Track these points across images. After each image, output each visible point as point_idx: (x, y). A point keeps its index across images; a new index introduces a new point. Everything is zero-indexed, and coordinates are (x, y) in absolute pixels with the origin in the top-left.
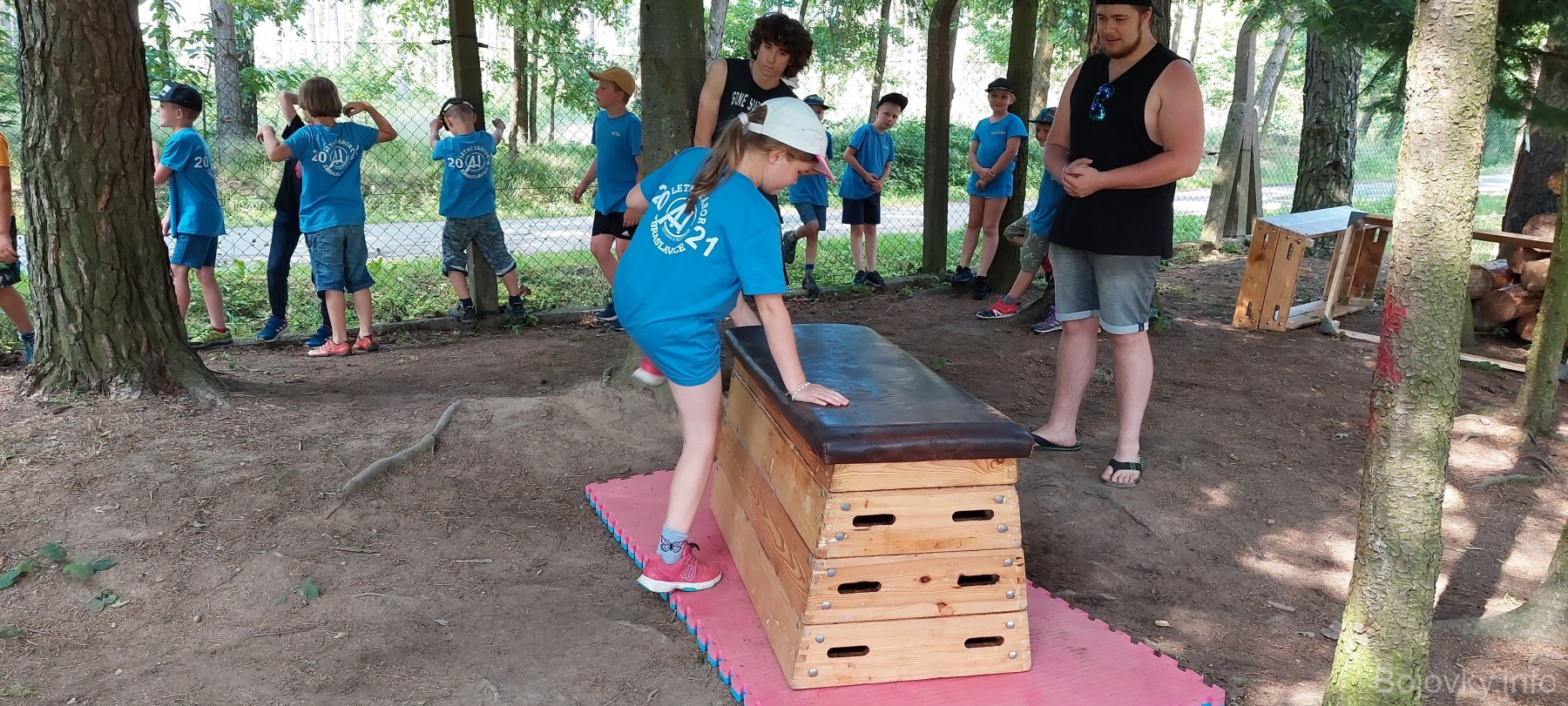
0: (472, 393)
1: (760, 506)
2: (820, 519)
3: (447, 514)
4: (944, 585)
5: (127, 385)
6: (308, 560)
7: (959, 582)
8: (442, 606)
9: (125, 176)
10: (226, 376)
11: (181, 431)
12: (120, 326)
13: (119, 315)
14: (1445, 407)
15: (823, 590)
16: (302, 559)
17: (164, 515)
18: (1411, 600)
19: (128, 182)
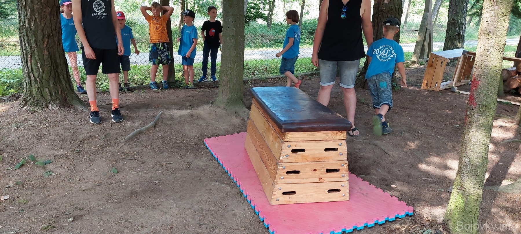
0: (167, 109)
1: (261, 146)
2: (280, 150)
3: (159, 148)
4: (321, 172)
5: (55, 104)
6: (114, 162)
7: (326, 171)
8: (157, 177)
9: (52, 36)
10: (87, 102)
11: (72, 120)
12: (52, 85)
13: (52, 82)
14: (491, 115)
15: (281, 173)
16: (112, 161)
17: (67, 146)
18: (477, 179)
19: (53, 37)
